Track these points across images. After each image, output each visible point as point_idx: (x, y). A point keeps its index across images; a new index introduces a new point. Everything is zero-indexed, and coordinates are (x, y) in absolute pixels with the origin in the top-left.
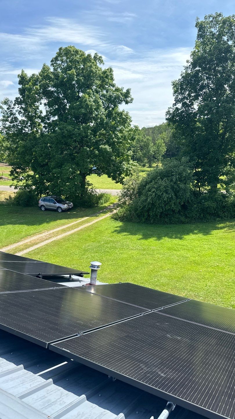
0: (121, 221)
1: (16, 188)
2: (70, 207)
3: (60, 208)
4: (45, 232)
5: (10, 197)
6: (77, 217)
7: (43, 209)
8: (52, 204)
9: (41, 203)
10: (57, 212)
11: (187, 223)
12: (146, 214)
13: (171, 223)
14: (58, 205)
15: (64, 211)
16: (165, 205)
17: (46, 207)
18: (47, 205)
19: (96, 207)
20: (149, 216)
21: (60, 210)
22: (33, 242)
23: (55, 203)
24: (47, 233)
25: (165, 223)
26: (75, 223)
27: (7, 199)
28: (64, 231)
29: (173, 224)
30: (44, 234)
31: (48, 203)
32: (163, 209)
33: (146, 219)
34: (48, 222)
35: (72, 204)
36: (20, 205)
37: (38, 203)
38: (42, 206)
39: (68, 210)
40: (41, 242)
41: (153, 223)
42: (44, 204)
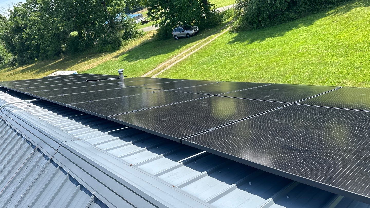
0: (237, 32)
1: (156, 26)
2: (197, 31)
3: (189, 34)
4: (174, 57)
5: (154, 34)
6: (201, 38)
7: (177, 38)
8: (182, 32)
9: (174, 33)
10: (187, 39)
11: (297, 18)
12: (256, 20)
13: (281, 23)
14: (186, 32)
15: (192, 36)
16: (271, 7)
17: (179, 36)
18: (179, 35)
19: (220, 24)
20: (260, 21)
21: (189, 36)
22: (164, 66)
23: (184, 31)
24: (175, 57)
25: (275, 24)
26: (198, 44)
27: (152, 37)
28: (188, 53)
29: (283, 23)
30: (173, 59)
31: (179, 33)
32: (269, 12)
33: (258, 25)
34: (179, 48)
35: (197, 28)
36: (161, 39)
37: (172, 35)
38: (176, 36)
39: (196, 34)
40: (169, 65)
41: (264, 27)
42: (176, 34)
